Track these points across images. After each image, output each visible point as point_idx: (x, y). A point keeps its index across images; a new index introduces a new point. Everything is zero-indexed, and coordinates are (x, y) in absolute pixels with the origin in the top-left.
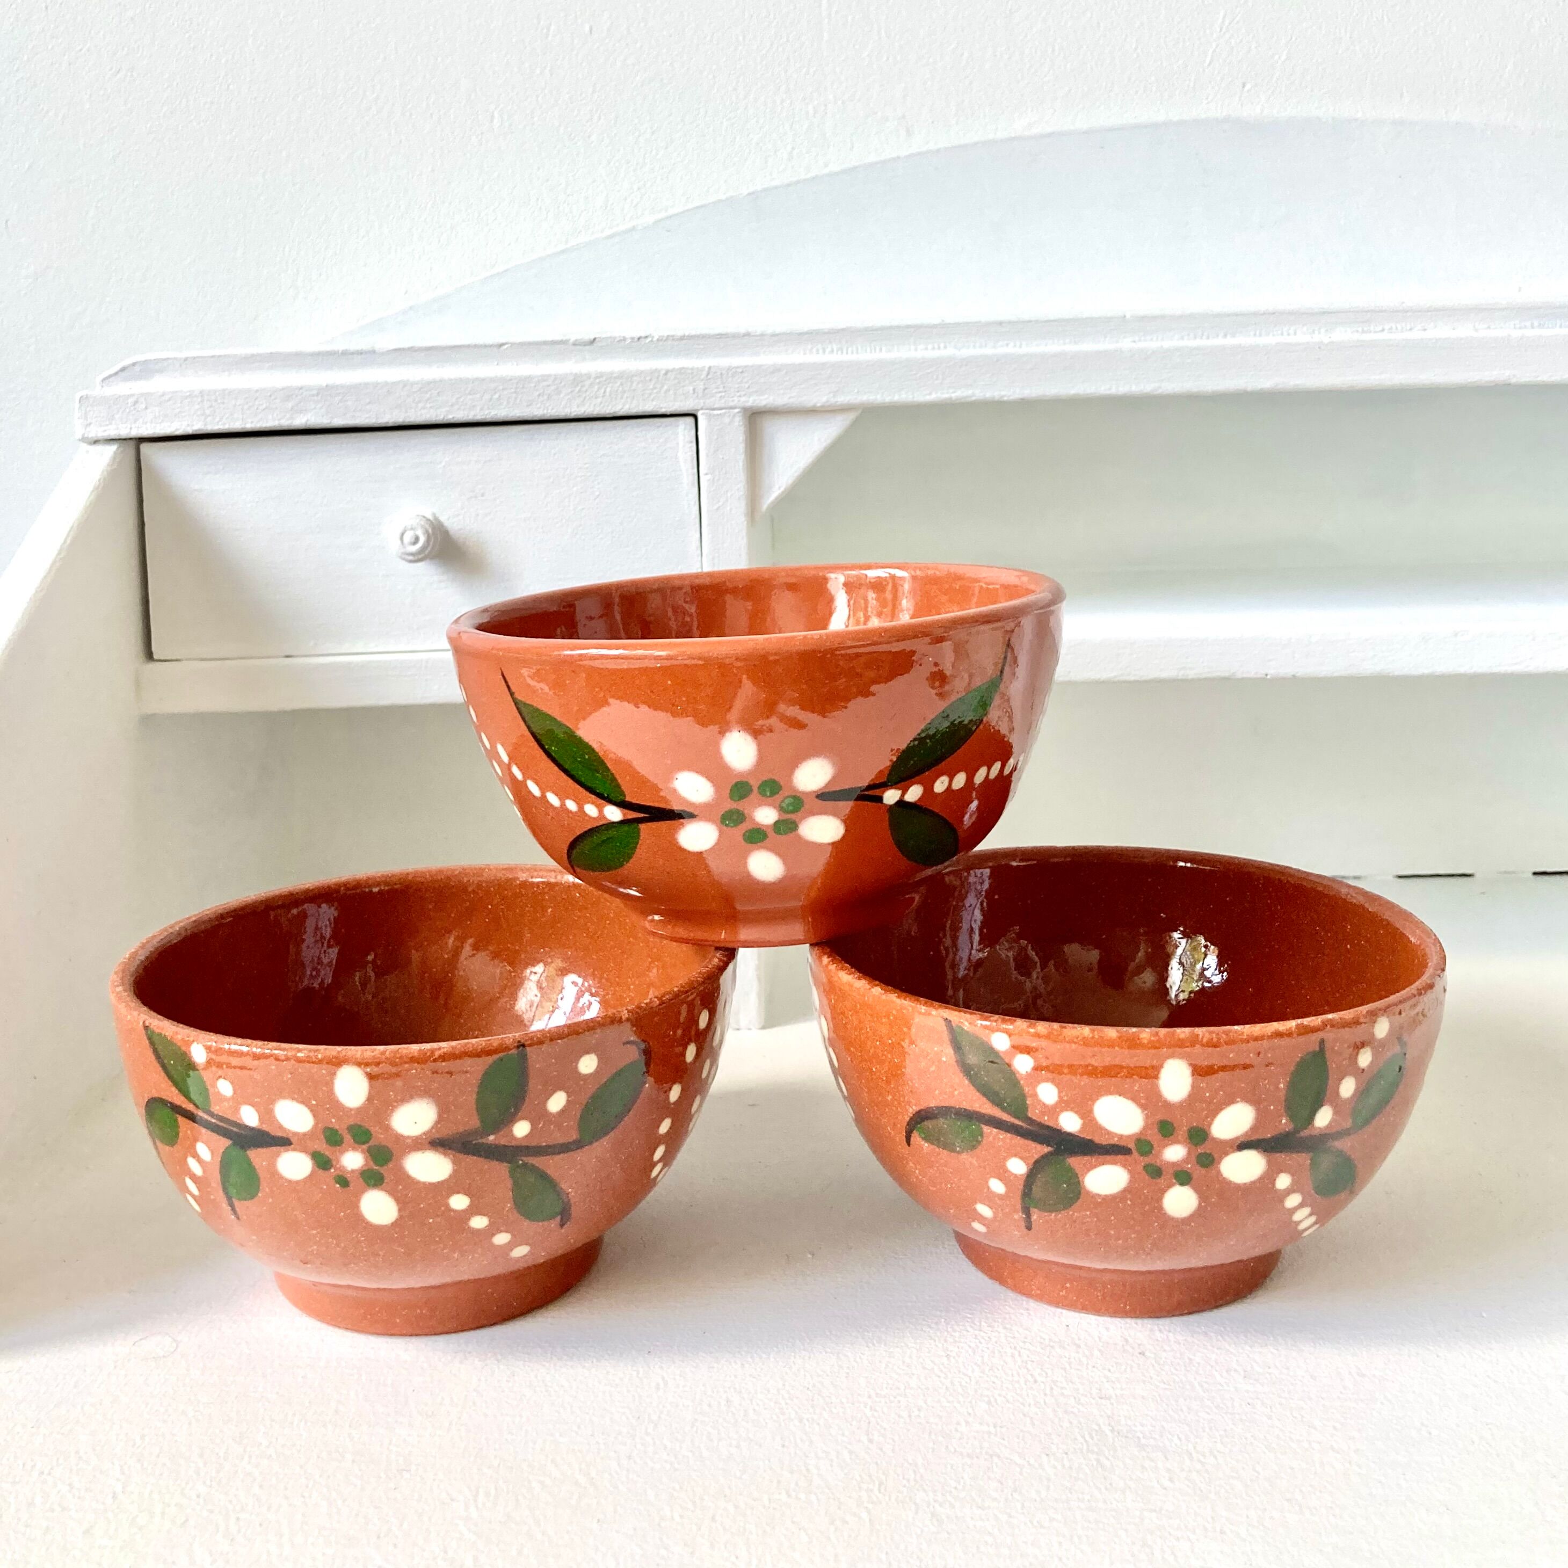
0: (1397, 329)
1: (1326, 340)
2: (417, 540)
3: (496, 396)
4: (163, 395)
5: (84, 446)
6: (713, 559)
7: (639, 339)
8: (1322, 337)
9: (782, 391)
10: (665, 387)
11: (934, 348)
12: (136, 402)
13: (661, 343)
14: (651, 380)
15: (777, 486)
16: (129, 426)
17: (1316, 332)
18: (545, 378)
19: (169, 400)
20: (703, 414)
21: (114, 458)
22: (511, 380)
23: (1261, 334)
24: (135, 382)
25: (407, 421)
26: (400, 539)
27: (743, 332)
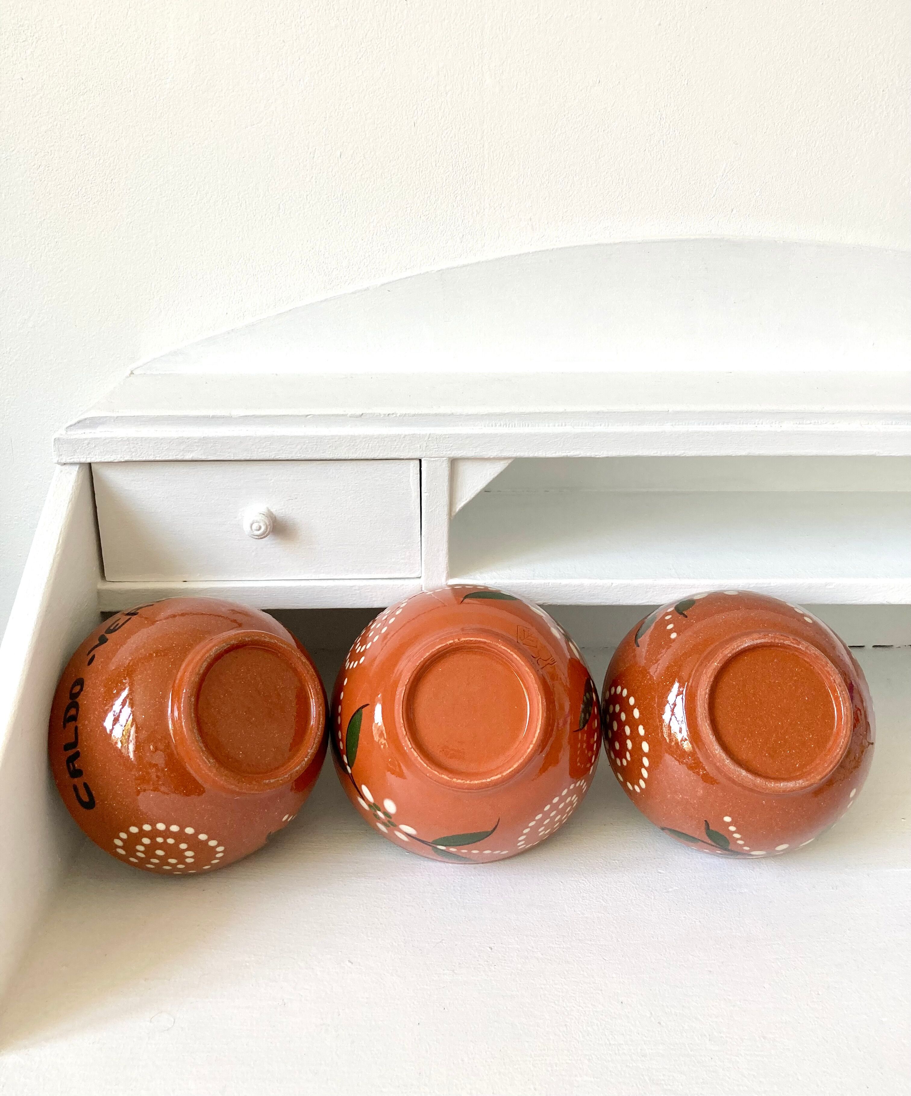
0: (818, 423)
1: (779, 430)
2: (260, 528)
3: (305, 446)
4: (105, 440)
5: (59, 467)
6: (428, 538)
7: (389, 415)
9: (471, 449)
10: (404, 445)
11: (559, 426)
12: (89, 443)
13: (401, 418)
14: (395, 440)
15: (465, 498)
16: (85, 457)
17: (774, 423)
18: (333, 437)
19: (109, 443)
20: (424, 460)
21: (78, 475)
22: (313, 438)
23: (743, 423)
24: (88, 431)
25: (252, 458)
26: (250, 529)
27: (450, 412)
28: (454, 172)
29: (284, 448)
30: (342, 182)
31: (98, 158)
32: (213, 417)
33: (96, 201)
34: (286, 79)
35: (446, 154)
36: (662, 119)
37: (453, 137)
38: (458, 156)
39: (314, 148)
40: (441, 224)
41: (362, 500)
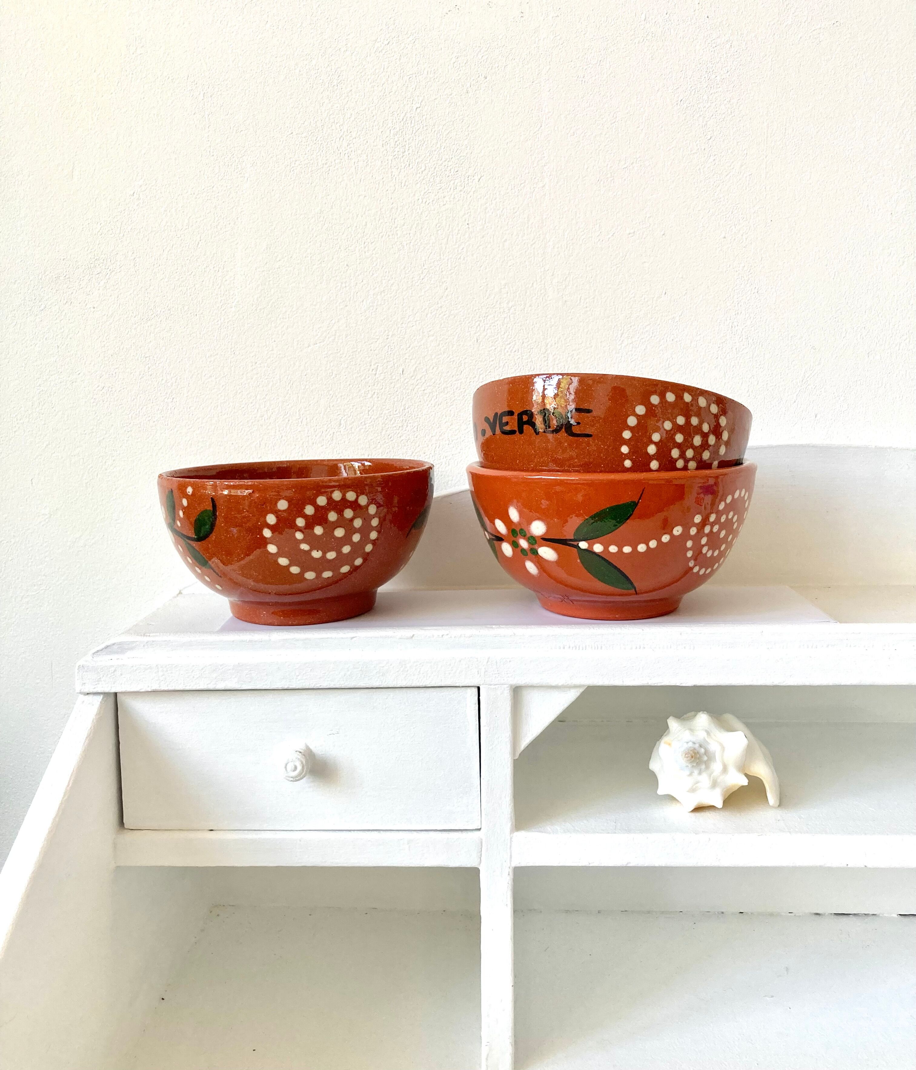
2: (296, 768)
4: (132, 667)
5: (81, 696)
6: (488, 781)
9: (536, 676)
10: (460, 670)
12: (115, 671)
14: (450, 665)
16: (110, 686)
18: (380, 662)
19: (136, 670)
20: (483, 687)
21: (101, 707)
22: (358, 663)
24: (114, 657)
25: (291, 687)
26: (284, 769)
29: (326, 675)
34: (350, 300)
35: (510, 368)
36: (733, 327)
37: (517, 351)
39: (377, 365)
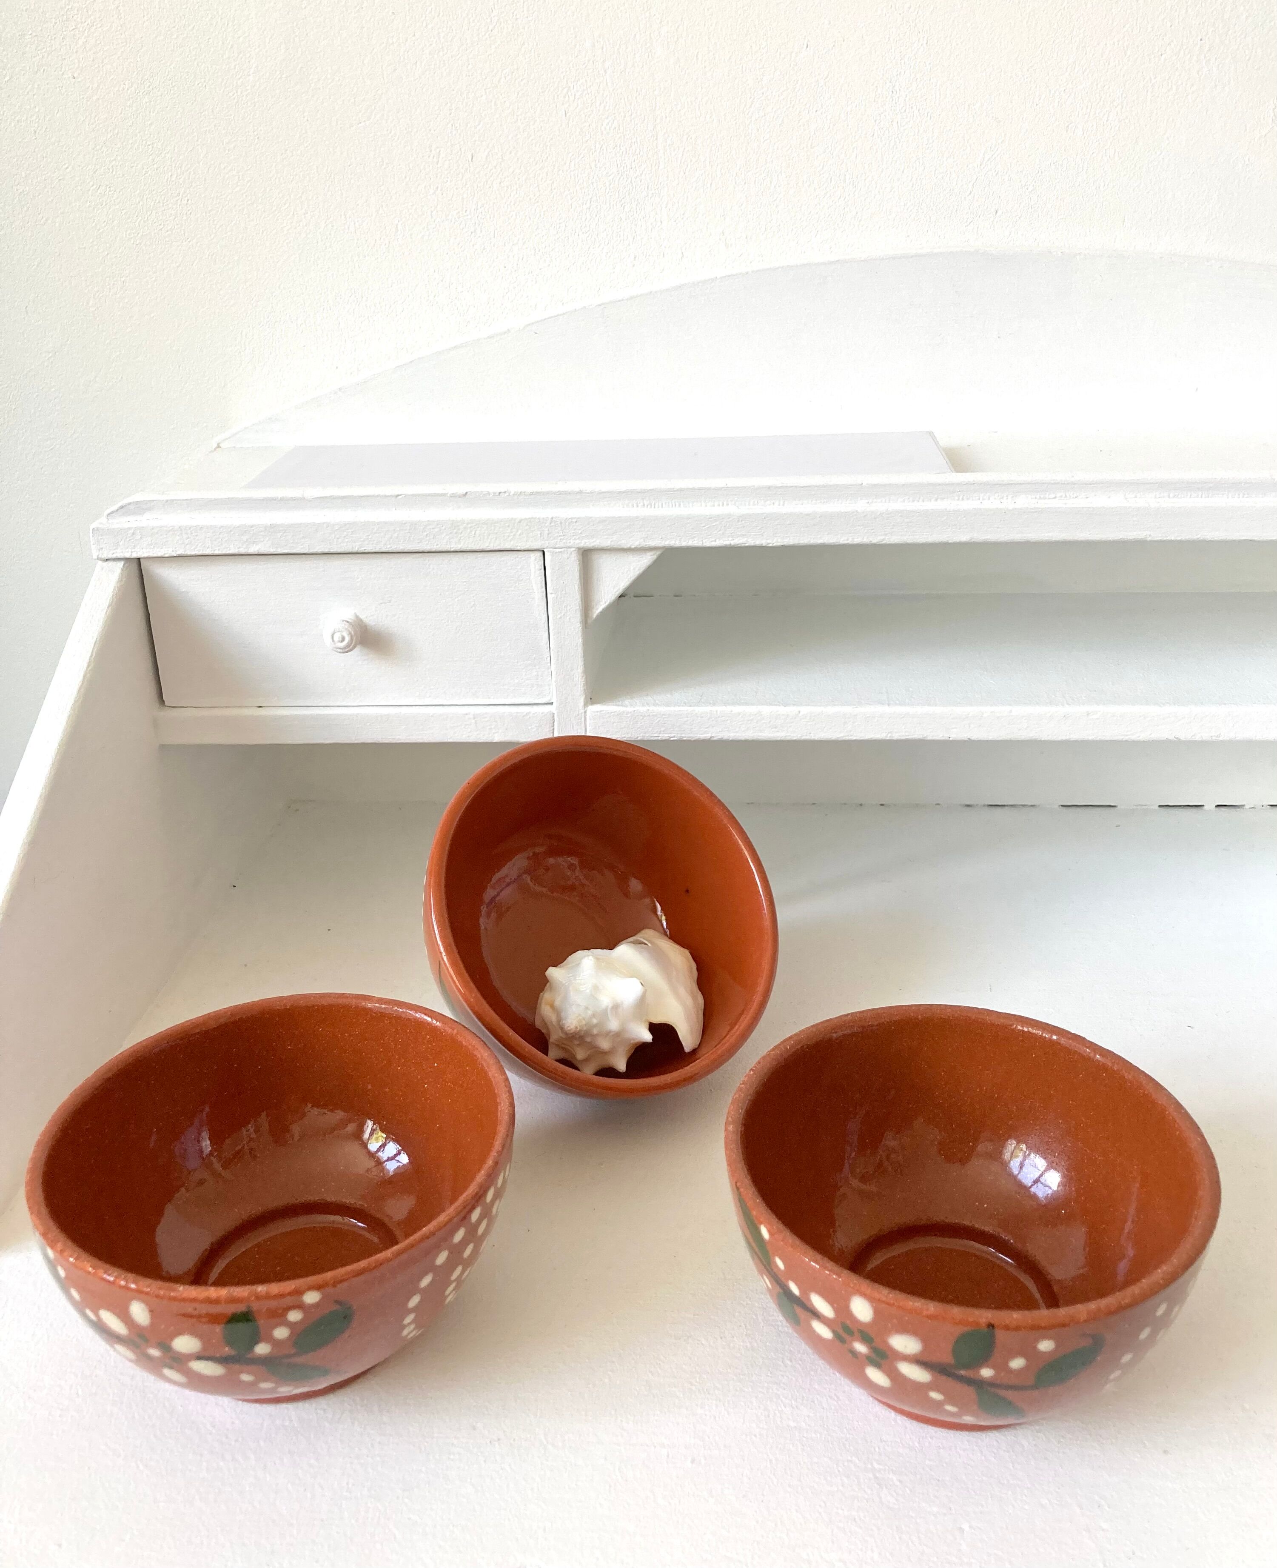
0: (1066, 496)
1: (1011, 507)
2: (343, 639)
3: (396, 535)
4: (153, 529)
5: (100, 563)
6: (558, 652)
7: (500, 493)
8: (1008, 503)
9: (606, 537)
10: (520, 532)
11: (719, 505)
12: (134, 534)
13: (516, 497)
14: (509, 526)
15: (603, 601)
16: (130, 551)
17: (1005, 498)
18: (430, 522)
19: (157, 533)
20: (549, 551)
21: (122, 574)
22: (405, 524)
23: (963, 499)
24: (132, 518)
25: (332, 551)
26: (331, 640)
27: (578, 490)
28: (620, 174)
29: (370, 537)
30: (476, 192)
31: (170, 174)
32: (282, 499)
33: (169, 228)
35: (609, 151)
36: (895, 92)
38: (624, 153)
39: (438, 150)
40: (606, 243)
41: (473, 603)
